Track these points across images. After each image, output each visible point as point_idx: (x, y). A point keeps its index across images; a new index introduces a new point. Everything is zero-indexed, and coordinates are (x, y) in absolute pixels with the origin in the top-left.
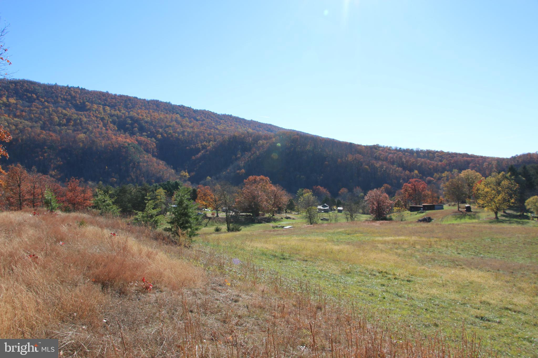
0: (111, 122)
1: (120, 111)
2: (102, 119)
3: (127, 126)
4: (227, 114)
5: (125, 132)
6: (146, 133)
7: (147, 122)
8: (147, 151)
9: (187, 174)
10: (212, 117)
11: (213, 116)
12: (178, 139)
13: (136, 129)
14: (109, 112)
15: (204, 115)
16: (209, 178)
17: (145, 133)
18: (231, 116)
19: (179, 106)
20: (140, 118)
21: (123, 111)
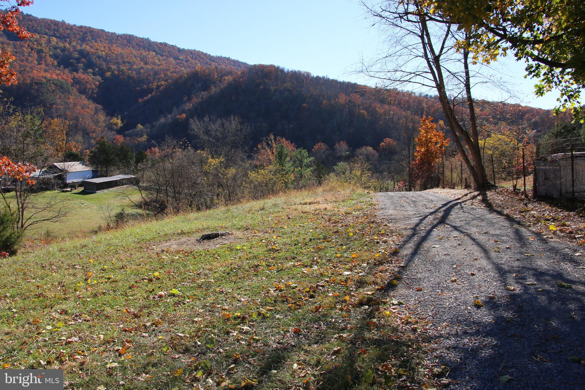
0: (51, 56)
1: (70, 43)
2: (39, 52)
3: (71, 60)
4: (223, 56)
5: (65, 67)
6: (93, 69)
7: (99, 57)
8: (82, 91)
9: (119, 121)
10: (201, 58)
11: (203, 57)
12: (129, 77)
13: (82, 64)
14: (55, 43)
15: (191, 56)
16: (140, 126)
17: (91, 70)
18: (228, 59)
19: (161, 44)
20: (92, 52)
21: (74, 44)
